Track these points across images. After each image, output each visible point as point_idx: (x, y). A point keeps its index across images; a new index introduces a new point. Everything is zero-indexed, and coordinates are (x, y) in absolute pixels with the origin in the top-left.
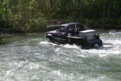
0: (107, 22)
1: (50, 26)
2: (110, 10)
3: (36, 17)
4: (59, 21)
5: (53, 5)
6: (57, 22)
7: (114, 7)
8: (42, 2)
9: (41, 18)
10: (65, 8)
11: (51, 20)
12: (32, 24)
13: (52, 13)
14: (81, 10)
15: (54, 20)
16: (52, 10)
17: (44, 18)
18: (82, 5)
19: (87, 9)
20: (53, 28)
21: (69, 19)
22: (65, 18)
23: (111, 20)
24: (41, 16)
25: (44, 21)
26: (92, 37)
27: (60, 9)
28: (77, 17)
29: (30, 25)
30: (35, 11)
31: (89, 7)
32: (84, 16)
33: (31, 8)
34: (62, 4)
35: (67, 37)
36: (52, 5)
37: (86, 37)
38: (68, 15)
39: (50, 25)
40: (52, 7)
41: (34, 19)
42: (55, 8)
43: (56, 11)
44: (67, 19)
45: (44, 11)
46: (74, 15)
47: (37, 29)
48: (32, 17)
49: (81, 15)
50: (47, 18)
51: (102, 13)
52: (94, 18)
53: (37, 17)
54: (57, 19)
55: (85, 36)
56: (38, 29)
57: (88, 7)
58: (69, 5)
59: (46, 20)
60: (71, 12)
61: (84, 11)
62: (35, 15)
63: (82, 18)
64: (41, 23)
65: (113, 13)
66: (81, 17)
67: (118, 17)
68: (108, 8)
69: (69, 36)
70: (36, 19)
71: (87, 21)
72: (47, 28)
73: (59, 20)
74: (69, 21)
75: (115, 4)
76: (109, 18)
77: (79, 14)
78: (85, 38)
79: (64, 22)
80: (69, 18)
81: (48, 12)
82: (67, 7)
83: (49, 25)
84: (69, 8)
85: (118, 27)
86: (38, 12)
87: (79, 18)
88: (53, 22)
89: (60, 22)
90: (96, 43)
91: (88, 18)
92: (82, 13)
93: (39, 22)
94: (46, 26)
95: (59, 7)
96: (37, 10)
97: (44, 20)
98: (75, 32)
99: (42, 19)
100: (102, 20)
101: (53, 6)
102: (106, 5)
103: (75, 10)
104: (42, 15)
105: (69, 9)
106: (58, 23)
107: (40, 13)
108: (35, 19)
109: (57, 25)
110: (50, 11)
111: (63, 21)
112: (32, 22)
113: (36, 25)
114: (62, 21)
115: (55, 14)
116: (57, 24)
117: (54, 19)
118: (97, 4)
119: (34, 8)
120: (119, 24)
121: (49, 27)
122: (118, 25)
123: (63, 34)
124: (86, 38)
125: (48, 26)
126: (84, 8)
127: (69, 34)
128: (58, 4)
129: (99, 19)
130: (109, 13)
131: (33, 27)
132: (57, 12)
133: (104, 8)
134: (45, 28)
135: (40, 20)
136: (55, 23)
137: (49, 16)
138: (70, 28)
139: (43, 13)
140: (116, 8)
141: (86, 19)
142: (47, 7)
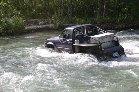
0: (103, 22)
1: (29, 27)
2: (106, 7)
3: (11, 16)
4: (41, 21)
6: (39, 22)
7: (111, 2)
9: (17, 17)
10: (48, 4)
11: (30, 20)
12: (5, 25)
13: (32, 11)
14: (70, 7)
15: (35, 20)
16: (31, 6)
17: (20, 16)
19: (77, 6)
20: (33, 29)
21: (54, 18)
22: (48, 18)
23: (108, 19)
24: (17, 15)
25: (22, 21)
26: (109, 44)
27: (42, 5)
28: (64, 15)
29: (3, 26)
30: (9, 8)
31: (79, 3)
32: (74, 14)
33: (3, 4)
35: (74, 44)
37: (100, 43)
38: (52, 13)
39: (30, 26)
41: (7, 19)
42: (35, 4)
43: (37, 7)
44: (51, 18)
45: (21, 7)
46: (61, 12)
47: (11, 31)
48: (5, 15)
49: (70, 13)
50: (25, 17)
51: (96, 10)
52: (86, 16)
54: (38, 18)
55: (98, 43)
56: (13, 32)
59: (23, 19)
60: (56, 9)
61: (73, 7)
62: (9, 14)
63: (71, 16)
64: (17, 24)
65: (110, 10)
66: (69, 15)
67: (117, 16)
68: (103, 4)
69: (77, 43)
71: (78, 20)
72: (25, 31)
73: (41, 19)
74: (54, 21)
76: (105, 16)
77: (67, 12)
79: (47, 23)
80: (54, 16)
81: (26, 9)
82: (51, 4)
84: (54, 3)
85: (117, 27)
86: (13, 9)
87: (67, 16)
88: (33, 22)
90: (115, 52)
92: (70, 11)
93: (14, 22)
94: (23, 28)
95: (41, 2)
96: (12, 7)
97: (21, 19)
99: (18, 19)
100: (96, 19)
101: (33, 2)
103: (61, 7)
104: (18, 13)
105: (53, 5)
106: (40, 23)
107: (15, 11)
108: (9, 18)
109: (38, 27)
110: (29, 8)
111: (46, 21)
112: (5, 23)
113: (11, 26)
114: (44, 21)
115: (36, 11)
116: (39, 25)
117: (34, 18)
119: (8, 4)
120: (118, 24)
121: (28, 29)
122: (117, 26)
123: (68, 41)
124: (100, 46)
125: (26, 28)
126: (73, 3)
127: (76, 40)
129: (93, 17)
130: (106, 10)
131: (7, 29)
132: (38, 10)
133: (99, 4)
134: (23, 30)
135: (15, 19)
136: (36, 23)
137: (28, 15)
138: (77, 32)
139: (20, 10)
140: (114, 4)
141: (76, 17)
142: (24, 3)
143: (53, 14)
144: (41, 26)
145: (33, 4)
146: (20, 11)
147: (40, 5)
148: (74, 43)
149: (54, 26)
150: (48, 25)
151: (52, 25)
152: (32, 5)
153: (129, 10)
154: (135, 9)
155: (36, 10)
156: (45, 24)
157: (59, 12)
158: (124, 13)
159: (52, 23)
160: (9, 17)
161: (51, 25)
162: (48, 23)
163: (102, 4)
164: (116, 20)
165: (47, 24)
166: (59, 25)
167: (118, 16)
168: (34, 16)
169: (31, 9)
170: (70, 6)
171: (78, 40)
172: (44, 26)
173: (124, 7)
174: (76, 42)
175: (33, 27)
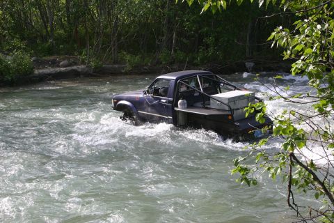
0: (173, 61)
1: (41, 71)
2: (177, 35)
3: (8, 50)
4: (64, 59)
5: (48, 21)
6: (59, 62)
7: (185, 27)
8: (22, 16)
9: (19, 52)
10: (76, 30)
11: (44, 58)
13: (47, 41)
15: (52, 58)
16: (45, 34)
17: (26, 51)
18: (116, 23)
19: (127, 32)
20: (49, 74)
21: (86, 55)
22: (76, 53)
23: (181, 55)
24: (19, 48)
25: (28, 59)
27: (65, 31)
30: (5, 36)
32: (121, 47)
34: (69, 20)
36: (45, 23)
38: (83, 44)
39: (43, 68)
40: (46, 27)
41: (1, 56)
42: (52, 30)
43: (55, 35)
44: (80, 54)
45: (28, 35)
46: (98, 44)
47: (10, 78)
49: (114, 45)
50: (35, 52)
51: (161, 41)
52: (142, 51)
53: (10, 50)
54: (58, 54)
55: (227, 108)
56: (12, 79)
57: (129, 26)
58: (85, 21)
59: (31, 57)
60: (90, 39)
61: (120, 35)
62: (6, 47)
63: (116, 51)
64: (19, 65)
65: (185, 41)
66: (113, 49)
67: (196, 50)
68: (172, 30)
70: (8, 54)
71: (128, 58)
72: (34, 77)
73: (62, 57)
74: (86, 59)
75: (188, 21)
76: (175, 51)
77: (108, 43)
78: (228, 115)
80: (86, 51)
81: (36, 38)
82: (81, 29)
83: (41, 69)
84: (86, 28)
86: (13, 38)
87: (109, 51)
88: (50, 61)
89: (66, 62)
91: (129, 52)
92: (114, 42)
93: (14, 61)
94: (32, 72)
95: (62, 26)
96: (10, 35)
97: (27, 57)
98: (196, 94)
99: (21, 55)
100: (160, 56)
101: (49, 25)
102: (169, 22)
103: (98, 34)
104: (22, 45)
105: (85, 30)
106: (61, 63)
107: (16, 42)
108: (5, 54)
109: (58, 69)
110: (42, 36)
111: (72, 60)
113: (9, 69)
114: (69, 59)
115: (54, 42)
116: (59, 67)
117: (51, 54)
118: (149, 21)
121: (40, 74)
123: (164, 101)
125: (36, 72)
126: (119, 28)
127: (180, 101)
128: (60, 19)
129: (154, 53)
130: (177, 40)
132: (57, 39)
133: (164, 29)
134: (31, 76)
135: (17, 56)
136: (54, 64)
137: (40, 48)
138: (182, 84)
139: (25, 40)
140: (191, 30)
141: (125, 53)
142: (33, 27)
143: (85, 47)
144: (62, 69)
145: (49, 29)
146: (25, 42)
147: (61, 32)
148: (177, 107)
149: (87, 69)
150: (75, 67)
151: (83, 66)
152: (47, 31)
153: (217, 40)
154: (226, 39)
155: (53, 40)
156: (70, 65)
157: (95, 43)
158: (207, 46)
159: (83, 63)
160: (6, 52)
161: (81, 67)
162: (76, 64)
163: (170, 30)
164: (194, 58)
165: (73, 66)
166: (96, 67)
167: (198, 51)
168: (50, 51)
169: (44, 39)
170: (114, 33)
171: (185, 101)
172: (69, 68)
173: (207, 35)
174: (182, 104)
175: (49, 70)
